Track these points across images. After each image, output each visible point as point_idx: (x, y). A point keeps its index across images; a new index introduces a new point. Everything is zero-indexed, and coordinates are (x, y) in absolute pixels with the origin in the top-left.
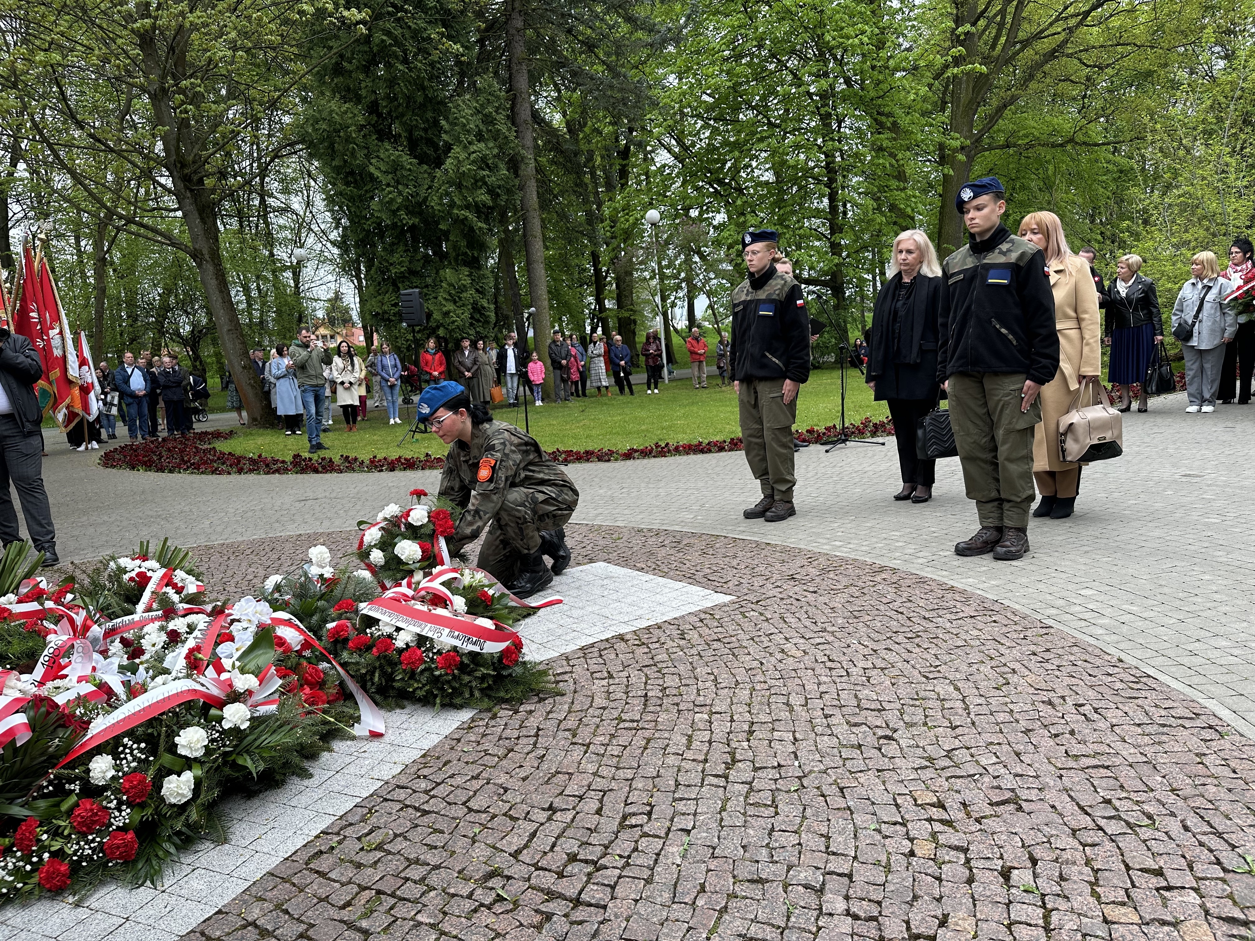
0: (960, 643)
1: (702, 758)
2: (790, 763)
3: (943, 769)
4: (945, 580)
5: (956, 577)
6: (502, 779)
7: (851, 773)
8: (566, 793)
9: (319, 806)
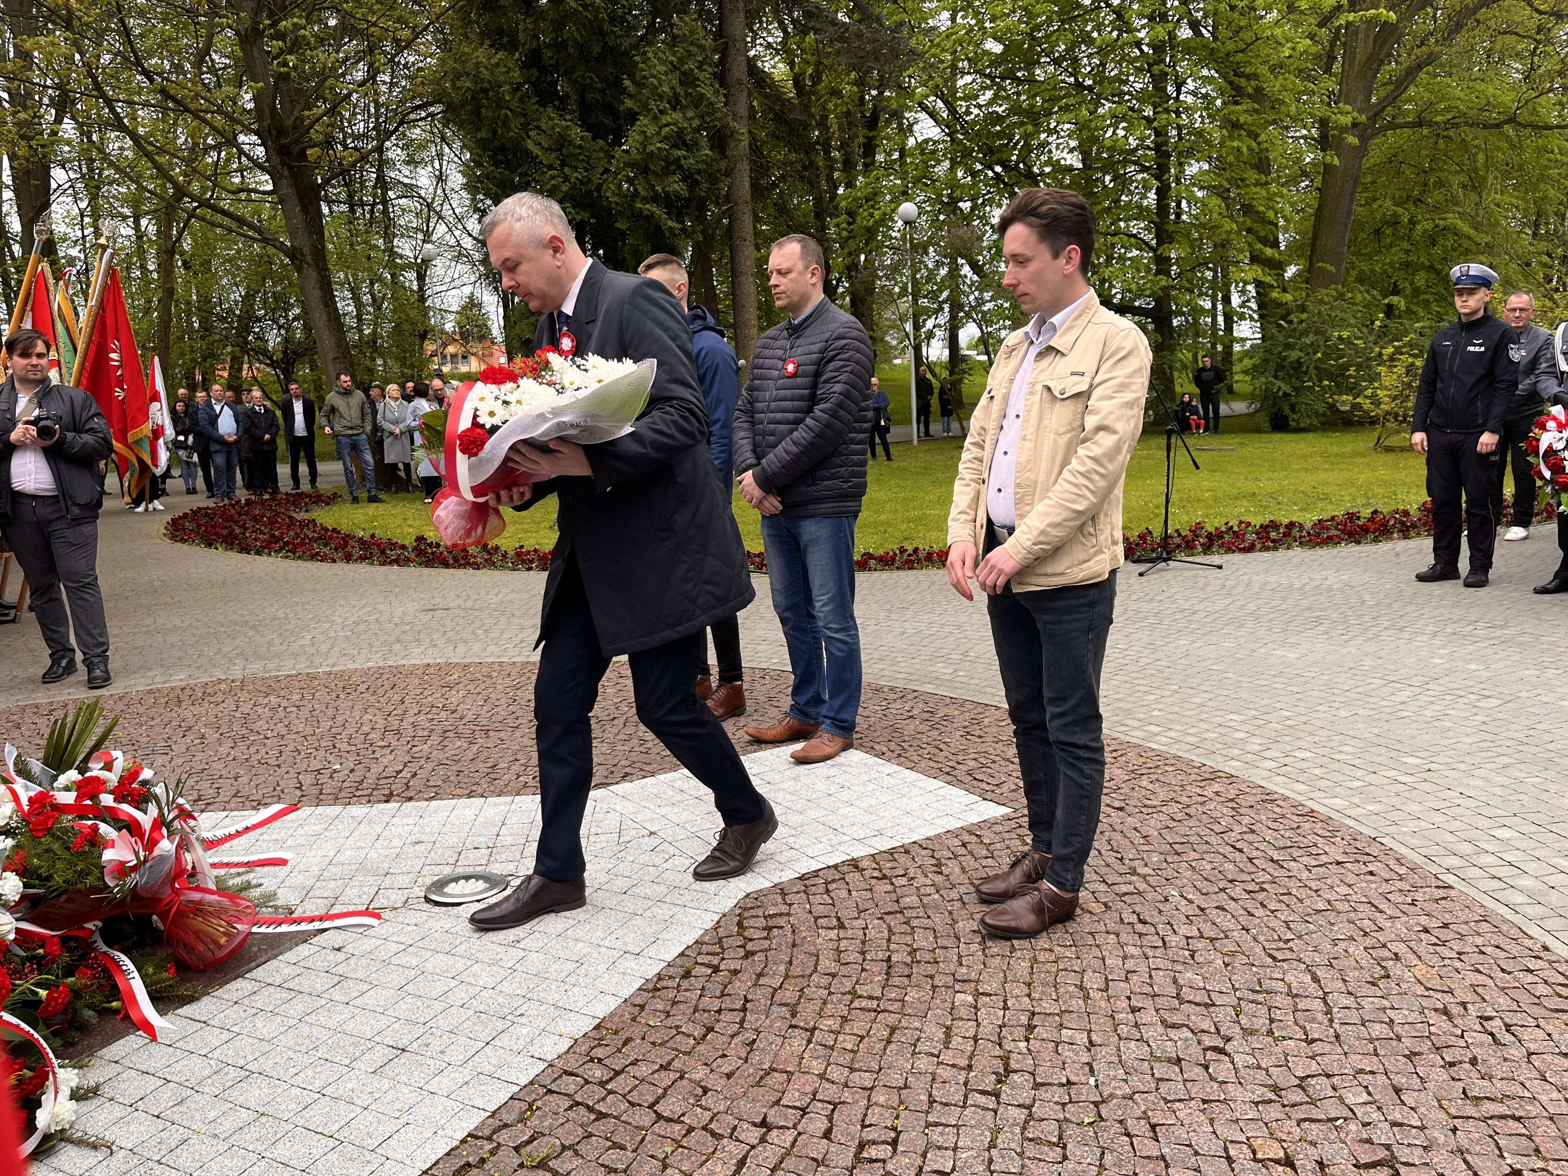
0: (1321, 905)
1: (964, 1063)
2: (1083, 1079)
3: (1293, 1106)
4: (1299, 798)
5: (1316, 795)
6: (700, 1073)
7: (1167, 1101)
8: (784, 1102)
9: (462, 1095)
